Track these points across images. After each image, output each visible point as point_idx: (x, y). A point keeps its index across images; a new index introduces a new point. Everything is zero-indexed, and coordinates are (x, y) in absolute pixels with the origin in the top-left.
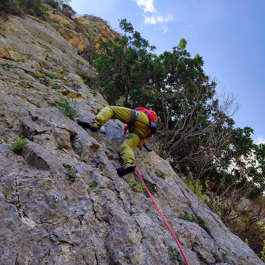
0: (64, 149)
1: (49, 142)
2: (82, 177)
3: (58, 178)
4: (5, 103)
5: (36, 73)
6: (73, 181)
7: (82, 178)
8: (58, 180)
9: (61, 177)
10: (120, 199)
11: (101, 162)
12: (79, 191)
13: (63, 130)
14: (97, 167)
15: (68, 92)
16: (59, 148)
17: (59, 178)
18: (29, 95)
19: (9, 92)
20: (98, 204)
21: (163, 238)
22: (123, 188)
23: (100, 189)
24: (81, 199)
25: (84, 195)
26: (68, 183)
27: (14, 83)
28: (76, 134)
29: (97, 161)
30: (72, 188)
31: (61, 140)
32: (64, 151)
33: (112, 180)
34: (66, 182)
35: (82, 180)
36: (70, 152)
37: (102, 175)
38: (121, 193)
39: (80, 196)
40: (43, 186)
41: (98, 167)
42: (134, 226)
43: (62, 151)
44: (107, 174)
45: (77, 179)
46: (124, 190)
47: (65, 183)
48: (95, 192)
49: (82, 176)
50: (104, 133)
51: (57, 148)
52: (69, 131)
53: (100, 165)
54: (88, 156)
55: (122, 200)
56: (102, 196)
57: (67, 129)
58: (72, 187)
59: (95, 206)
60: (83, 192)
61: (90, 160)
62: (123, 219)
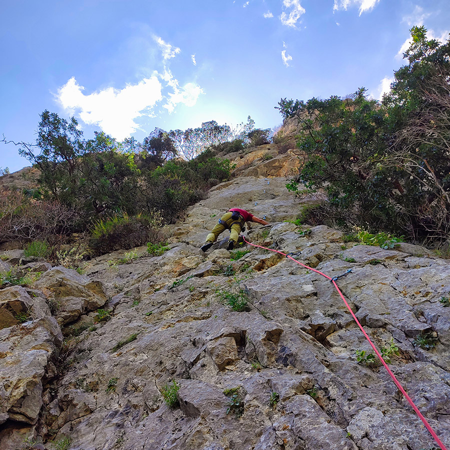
0: (227, 367)
1: (206, 369)
2: (254, 398)
3: (213, 420)
4: (161, 344)
5: (213, 268)
6: (242, 412)
7: (254, 400)
8: (213, 423)
9: (218, 416)
10: (330, 400)
11: (288, 355)
12: (254, 423)
13: (220, 339)
14: (286, 365)
15: (263, 262)
16: (221, 368)
17: (215, 420)
18: (196, 310)
19: (168, 324)
20: (284, 429)
21: (408, 439)
22: (331, 379)
23: (283, 403)
24: (260, 434)
25: (263, 425)
26: (233, 419)
27: (182, 304)
28: (244, 332)
29: (283, 355)
30: (242, 424)
31: (218, 356)
32: (228, 370)
33: (312, 373)
34: (230, 419)
35: (256, 403)
36: (237, 367)
37: (297, 373)
38: (330, 389)
39: (257, 430)
40: (192, 443)
41: (288, 365)
42: (343, 443)
43: (227, 371)
44: (303, 367)
45: (247, 404)
46: (332, 381)
47: (228, 421)
48: (279, 410)
49: (254, 396)
50: (315, 294)
51: (218, 371)
52: (230, 335)
53: (290, 359)
54: (266, 356)
55: (334, 400)
56: (288, 414)
57: (224, 335)
58: (242, 421)
59: (280, 436)
60: (260, 422)
61: (273, 359)
62: (320, 438)
